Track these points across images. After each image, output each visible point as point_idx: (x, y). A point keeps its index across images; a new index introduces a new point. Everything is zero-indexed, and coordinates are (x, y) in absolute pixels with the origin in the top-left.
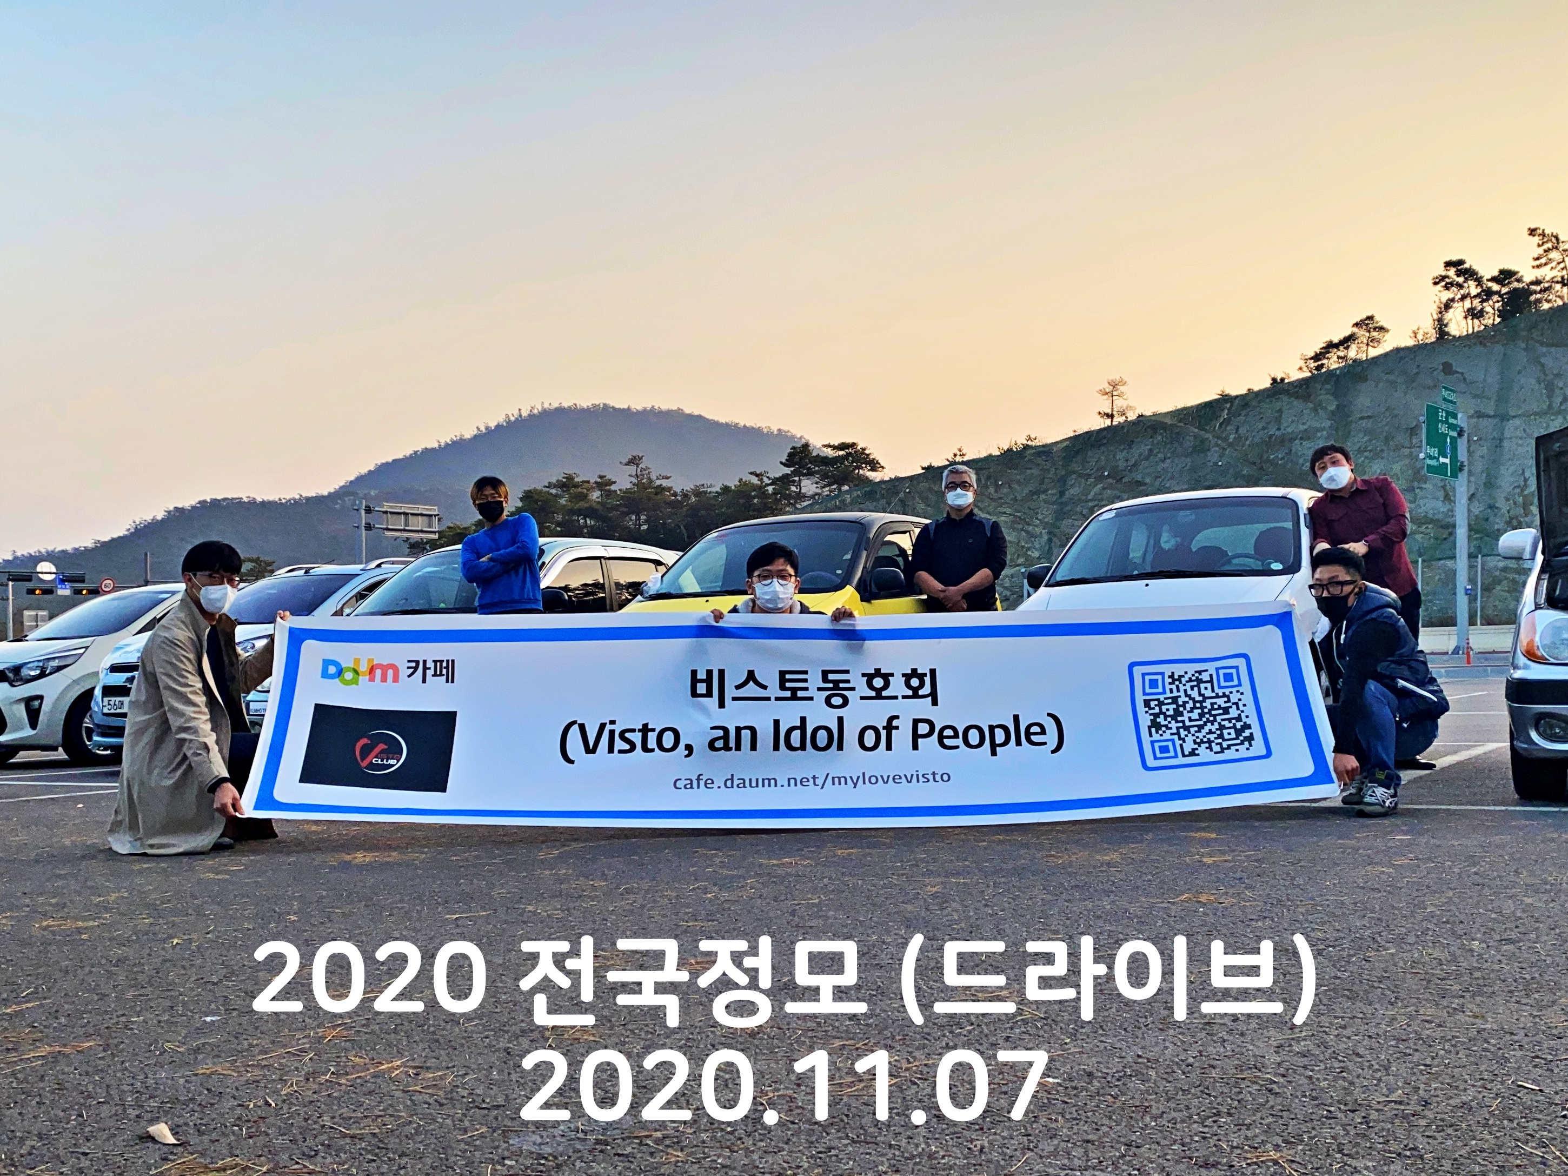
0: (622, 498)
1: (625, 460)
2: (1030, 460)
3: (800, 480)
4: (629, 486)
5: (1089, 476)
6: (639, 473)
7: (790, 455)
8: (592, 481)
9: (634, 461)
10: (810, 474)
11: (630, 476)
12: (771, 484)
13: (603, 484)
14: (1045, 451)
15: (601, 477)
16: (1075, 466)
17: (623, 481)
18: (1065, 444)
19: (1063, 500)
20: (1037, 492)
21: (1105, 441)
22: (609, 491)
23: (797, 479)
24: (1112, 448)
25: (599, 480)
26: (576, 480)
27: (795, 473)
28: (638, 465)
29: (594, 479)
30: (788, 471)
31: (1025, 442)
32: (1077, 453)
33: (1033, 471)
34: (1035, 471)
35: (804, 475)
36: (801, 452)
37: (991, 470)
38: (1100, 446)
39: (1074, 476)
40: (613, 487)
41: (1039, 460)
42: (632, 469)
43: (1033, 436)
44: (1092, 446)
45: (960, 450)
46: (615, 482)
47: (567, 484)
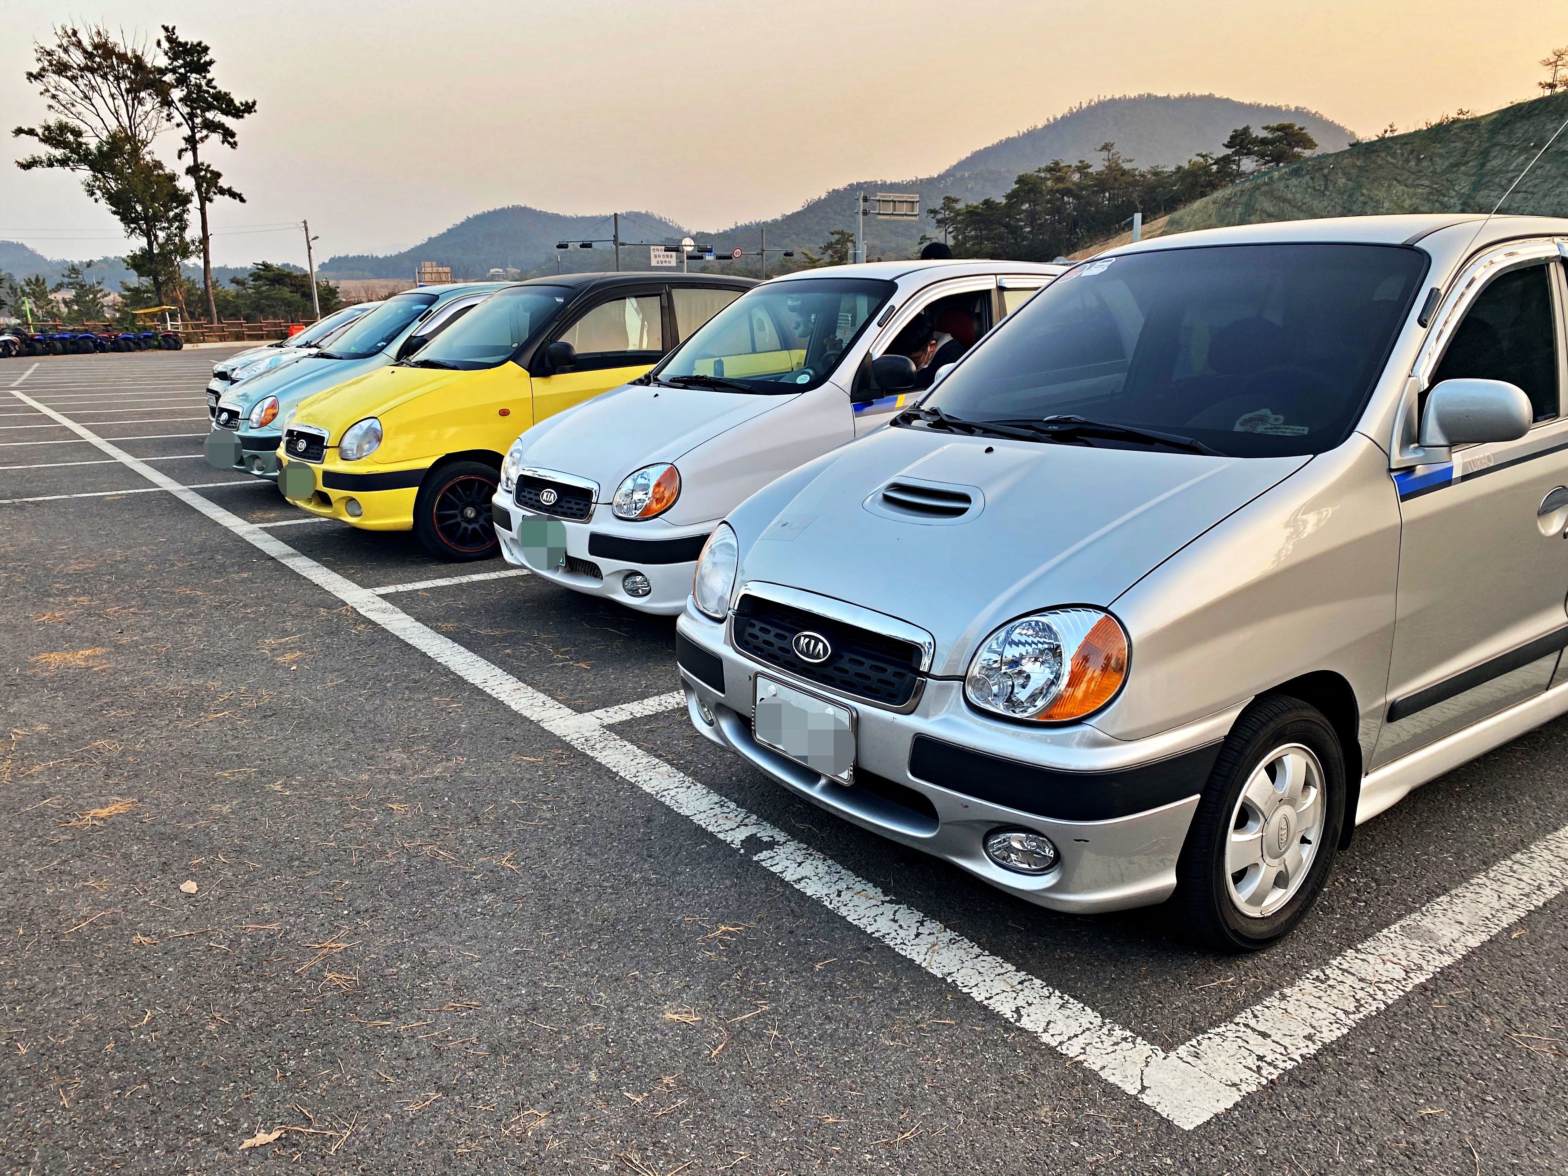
0: (1097, 179)
1: (1099, 148)
2: (1456, 134)
3: (1239, 160)
4: (1103, 168)
5: (1514, 146)
6: (1110, 157)
7: (1232, 137)
8: (1073, 165)
9: (1106, 147)
10: (1249, 153)
11: (1104, 160)
12: (1214, 164)
13: (1082, 168)
14: (1473, 125)
15: (1081, 162)
16: (1501, 138)
17: (1098, 165)
18: (1494, 117)
19: (1483, 171)
20: (1457, 165)
21: (1537, 112)
22: (1087, 173)
23: (1237, 158)
24: (1544, 118)
25: (1079, 164)
26: (1062, 165)
27: (1236, 153)
28: (1109, 151)
29: (1075, 163)
30: (1229, 151)
31: (1456, 116)
32: (1506, 124)
33: (1456, 144)
34: (1459, 144)
35: (1243, 154)
36: (1242, 134)
37: (1415, 145)
38: (1531, 116)
39: (1498, 148)
40: (1090, 170)
41: (1464, 134)
42: (1105, 154)
43: (1465, 110)
44: (1523, 117)
45: (1391, 127)
46: (1091, 166)
47: (1054, 169)
